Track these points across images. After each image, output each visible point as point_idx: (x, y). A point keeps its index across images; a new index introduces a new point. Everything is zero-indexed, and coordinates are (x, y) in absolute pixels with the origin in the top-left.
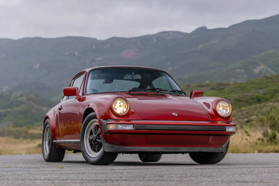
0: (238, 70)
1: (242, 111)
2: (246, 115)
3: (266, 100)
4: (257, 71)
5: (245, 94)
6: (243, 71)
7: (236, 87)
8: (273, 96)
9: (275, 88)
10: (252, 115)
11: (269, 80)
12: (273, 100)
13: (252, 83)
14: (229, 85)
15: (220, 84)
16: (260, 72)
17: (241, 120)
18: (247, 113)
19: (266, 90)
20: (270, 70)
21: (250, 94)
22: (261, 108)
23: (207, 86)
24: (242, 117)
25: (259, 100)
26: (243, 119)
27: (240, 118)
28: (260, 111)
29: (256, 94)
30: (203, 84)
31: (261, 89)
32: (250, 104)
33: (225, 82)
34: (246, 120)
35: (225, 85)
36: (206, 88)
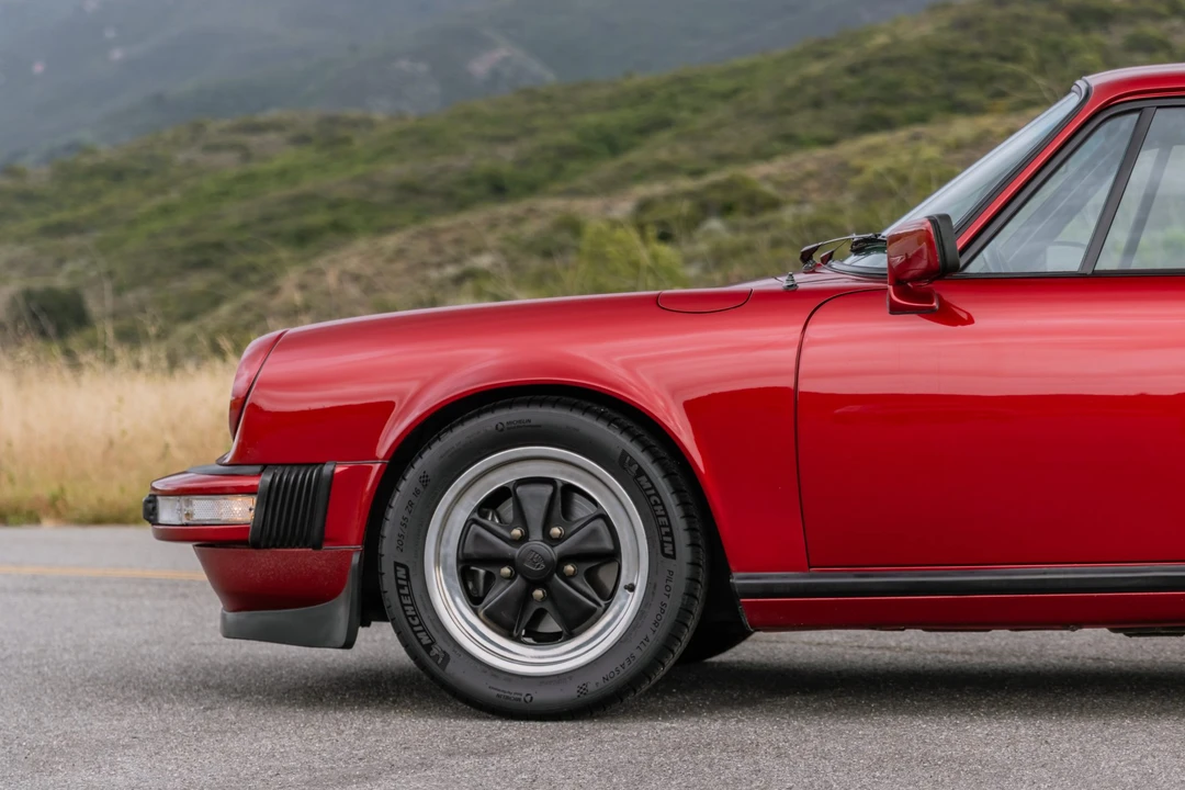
0: (404, 64)
1: (432, 234)
2: (451, 251)
3: (532, 188)
4: (480, 67)
5: (441, 161)
6: (422, 67)
7: (402, 134)
8: (557, 172)
9: (566, 138)
10: (478, 251)
11: (541, 106)
12: (558, 186)
13: (468, 116)
14: (369, 124)
15: (333, 121)
16: (495, 75)
17: (434, 274)
18: (458, 242)
19: (527, 145)
20: (536, 67)
21: (459, 163)
22: (517, 221)
23: (276, 126)
24: (435, 259)
25: (498, 188)
26: (440, 265)
27: (425, 265)
28: (513, 232)
29: (485, 164)
30: (261, 118)
31: (507, 140)
32: (463, 205)
33: (354, 113)
34: (451, 270)
35: (355, 124)
36: (272, 136)
